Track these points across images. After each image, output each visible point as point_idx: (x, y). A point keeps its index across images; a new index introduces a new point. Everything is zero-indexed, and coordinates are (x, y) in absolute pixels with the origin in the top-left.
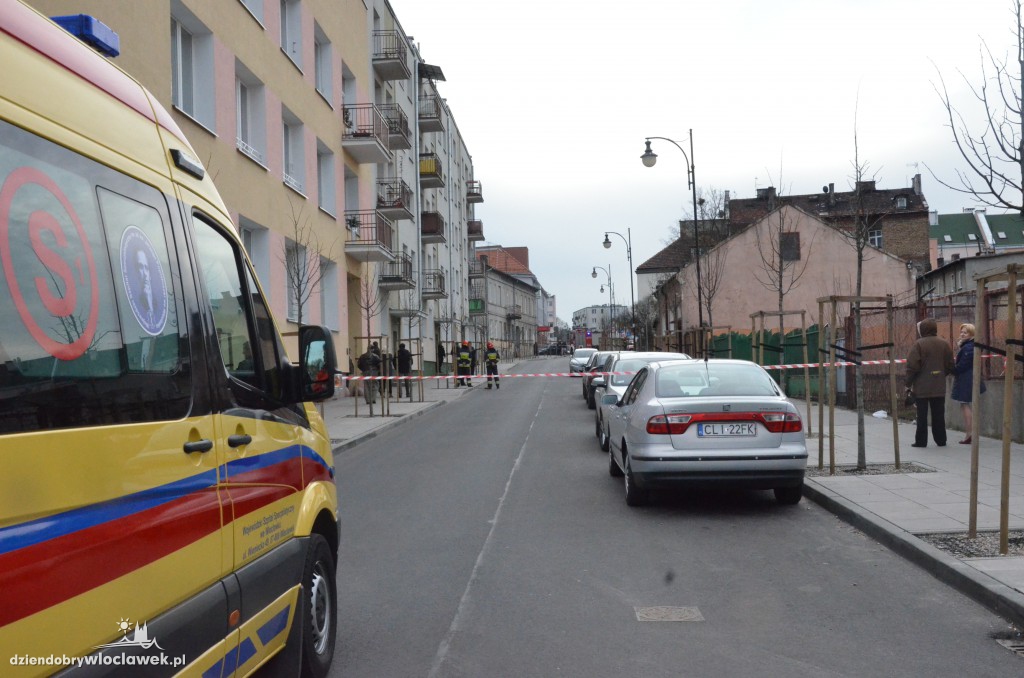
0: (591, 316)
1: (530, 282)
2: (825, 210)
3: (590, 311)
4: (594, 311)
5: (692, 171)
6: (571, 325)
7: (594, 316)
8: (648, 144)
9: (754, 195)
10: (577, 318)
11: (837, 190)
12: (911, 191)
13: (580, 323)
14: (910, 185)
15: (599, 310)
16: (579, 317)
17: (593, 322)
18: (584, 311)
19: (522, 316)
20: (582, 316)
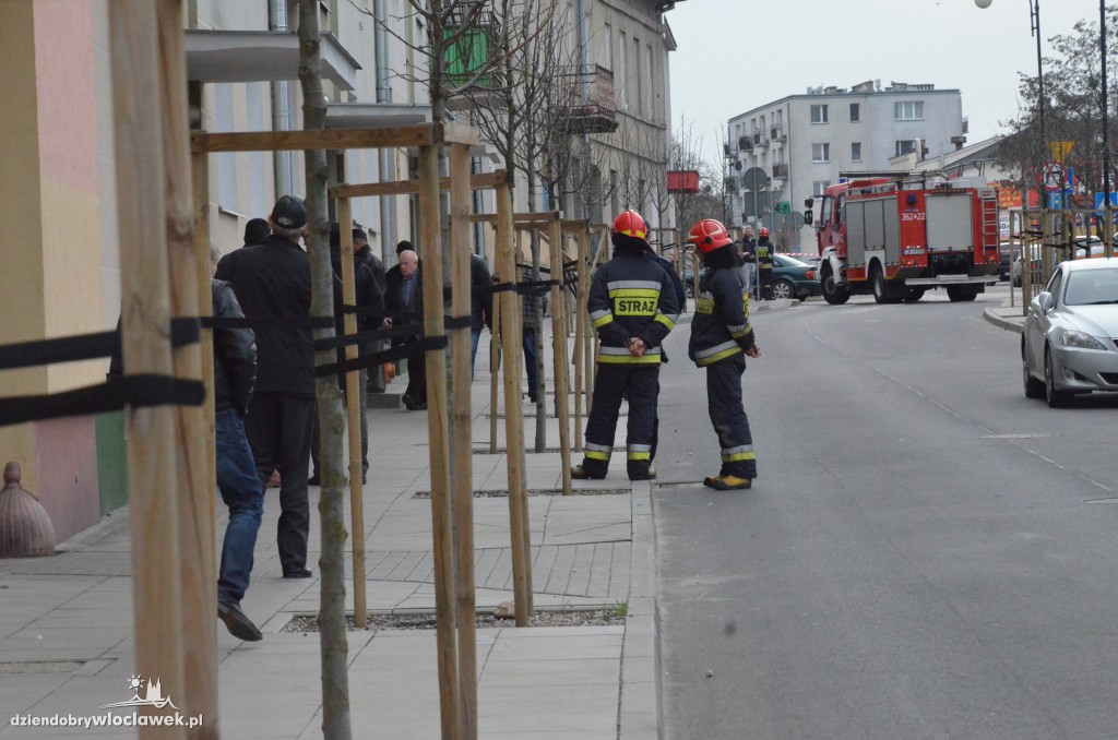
0: (809, 133)
7: (821, 133)
10: (745, 144)
13: (759, 162)
15: (839, 108)
16: (757, 138)
17: (814, 159)
18: (780, 111)
19: (618, 119)
20: (769, 136)
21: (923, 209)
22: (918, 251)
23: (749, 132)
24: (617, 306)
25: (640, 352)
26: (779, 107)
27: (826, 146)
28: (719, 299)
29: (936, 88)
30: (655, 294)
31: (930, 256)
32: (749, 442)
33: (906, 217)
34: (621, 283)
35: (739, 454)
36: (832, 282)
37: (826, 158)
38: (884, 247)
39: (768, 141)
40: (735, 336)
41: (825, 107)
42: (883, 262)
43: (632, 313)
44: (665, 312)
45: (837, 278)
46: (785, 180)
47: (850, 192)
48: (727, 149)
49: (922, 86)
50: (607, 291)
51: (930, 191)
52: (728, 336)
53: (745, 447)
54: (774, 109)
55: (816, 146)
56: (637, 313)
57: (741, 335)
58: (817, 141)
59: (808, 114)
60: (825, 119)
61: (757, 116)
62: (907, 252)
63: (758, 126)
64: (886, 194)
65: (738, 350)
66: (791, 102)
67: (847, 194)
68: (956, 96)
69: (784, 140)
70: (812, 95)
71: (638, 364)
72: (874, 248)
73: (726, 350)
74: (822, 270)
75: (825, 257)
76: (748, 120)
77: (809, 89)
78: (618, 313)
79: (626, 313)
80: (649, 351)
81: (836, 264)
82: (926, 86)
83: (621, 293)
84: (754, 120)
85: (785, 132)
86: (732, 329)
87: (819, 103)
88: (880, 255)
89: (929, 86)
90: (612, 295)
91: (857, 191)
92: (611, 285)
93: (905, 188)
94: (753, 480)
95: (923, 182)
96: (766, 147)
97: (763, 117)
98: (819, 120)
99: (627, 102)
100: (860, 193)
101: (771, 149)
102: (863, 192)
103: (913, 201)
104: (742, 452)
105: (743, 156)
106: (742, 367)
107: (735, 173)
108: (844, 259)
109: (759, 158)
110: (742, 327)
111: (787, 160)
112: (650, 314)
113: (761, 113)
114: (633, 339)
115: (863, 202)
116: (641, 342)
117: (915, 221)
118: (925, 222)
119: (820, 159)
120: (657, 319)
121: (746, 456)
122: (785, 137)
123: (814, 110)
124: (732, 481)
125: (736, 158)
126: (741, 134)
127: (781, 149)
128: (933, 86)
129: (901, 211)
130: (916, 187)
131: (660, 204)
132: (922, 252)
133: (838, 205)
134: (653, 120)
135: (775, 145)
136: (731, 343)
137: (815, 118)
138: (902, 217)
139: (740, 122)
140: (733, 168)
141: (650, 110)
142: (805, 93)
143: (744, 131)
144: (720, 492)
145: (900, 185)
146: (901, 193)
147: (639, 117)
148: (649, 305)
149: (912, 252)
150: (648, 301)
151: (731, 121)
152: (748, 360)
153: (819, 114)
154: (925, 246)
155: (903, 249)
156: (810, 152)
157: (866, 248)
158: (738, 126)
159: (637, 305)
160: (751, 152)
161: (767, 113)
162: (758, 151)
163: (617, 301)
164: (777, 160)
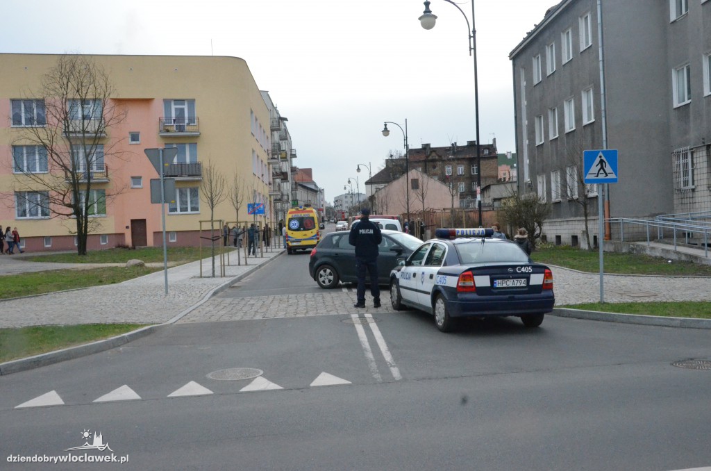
0: (345, 200)
1: (313, 187)
2: (452, 155)
3: (344, 197)
4: (346, 197)
5: (406, 139)
6: (333, 205)
8: (386, 125)
9: (420, 147)
10: (336, 201)
11: (458, 145)
12: (492, 146)
13: (339, 204)
14: (491, 143)
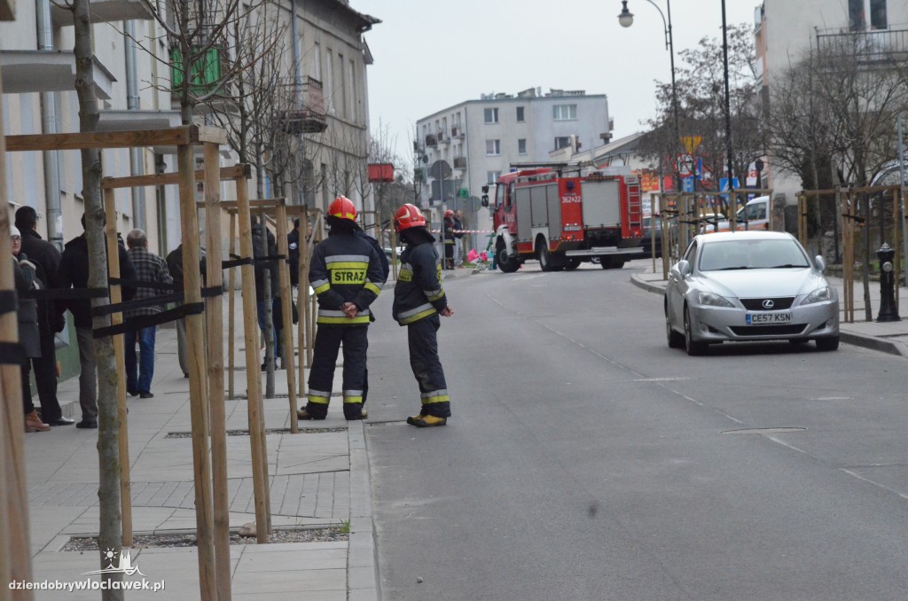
16: (440, 136)
17: (488, 152)
18: (459, 114)
19: (328, 121)
20: (450, 134)
21: (579, 193)
22: (576, 227)
23: (434, 131)
24: (333, 276)
25: (353, 314)
26: (458, 110)
27: (498, 142)
28: (418, 269)
29: (587, 93)
30: (365, 266)
31: (585, 232)
32: (445, 388)
33: (565, 200)
34: (336, 258)
35: (436, 397)
36: (505, 254)
37: (498, 152)
38: (547, 225)
39: (449, 139)
40: (430, 299)
41: (496, 110)
42: (547, 237)
43: (346, 282)
44: (373, 281)
45: (509, 251)
46: (464, 171)
47: (519, 180)
48: (416, 145)
49: (575, 92)
50: (325, 264)
51: (585, 179)
52: (425, 300)
53: (441, 392)
54: (454, 112)
55: (489, 142)
56: (350, 282)
57: (435, 299)
58: (490, 138)
59: (482, 117)
60: (496, 120)
61: (440, 118)
62: (566, 229)
63: (441, 126)
64: (550, 181)
65: (434, 311)
66: (468, 106)
67: (516, 181)
68: (603, 100)
69: (462, 137)
70: (485, 100)
71: (352, 324)
72: (540, 226)
73: (423, 311)
74: (496, 244)
75: (499, 233)
76: (433, 121)
77: (483, 95)
78: (334, 282)
79: (341, 282)
80: (360, 313)
81: (508, 239)
82: (578, 92)
83: (337, 266)
84: (437, 121)
85: (464, 131)
86: (429, 294)
87: (491, 107)
88: (545, 231)
89: (581, 92)
90: (329, 267)
91: (525, 179)
92: (328, 259)
93: (564, 176)
94: (448, 418)
95: (579, 171)
96: (448, 143)
97: (445, 119)
98: (491, 120)
99: (334, 107)
100: (527, 181)
101: (452, 145)
102: (530, 179)
103: (571, 187)
104: (438, 395)
105: (429, 151)
106: (437, 325)
107: (422, 165)
108: (514, 235)
109: (442, 152)
110: (436, 292)
111: (465, 154)
112: (360, 282)
113: (443, 115)
114: (347, 304)
115: (530, 188)
116: (354, 306)
117: (573, 203)
118: (581, 204)
119: (492, 152)
120: (366, 287)
121: (442, 399)
122: (463, 135)
123: (487, 113)
124: (431, 419)
125: (423, 152)
126: (427, 133)
127: (461, 145)
128: (584, 92)
129: (561, 195)
130: (573, 175)
131: (363, 191)
132: (579, 228)
133: (509, 191)
134: (356, 122)
135: (455, 142)
136: (428, 306)
137: (488, 119)
138: (562, 200)
139: (426, 123)
140: (421, 161)
141: (353, 114)
142: (479, 98)
143: (430, 130)
144: (422, 429)
145: (560, 173)
146: (561, 180)
147: (344, 120)
148: (359, 275)
149: (571, 229)
150: (359, 271)
151: (419, 122)
152: (442, 319)
153: (491, 115)
154: (581, 223)
155: (564, 226)
156: (484, 147)
157: (533, 226)
158: (425, 126)
159: (350, 276)
160: (436, 148)
161: (448, 115)
162: (441, 146)
163: (333, 272)
164: (457, 154)
